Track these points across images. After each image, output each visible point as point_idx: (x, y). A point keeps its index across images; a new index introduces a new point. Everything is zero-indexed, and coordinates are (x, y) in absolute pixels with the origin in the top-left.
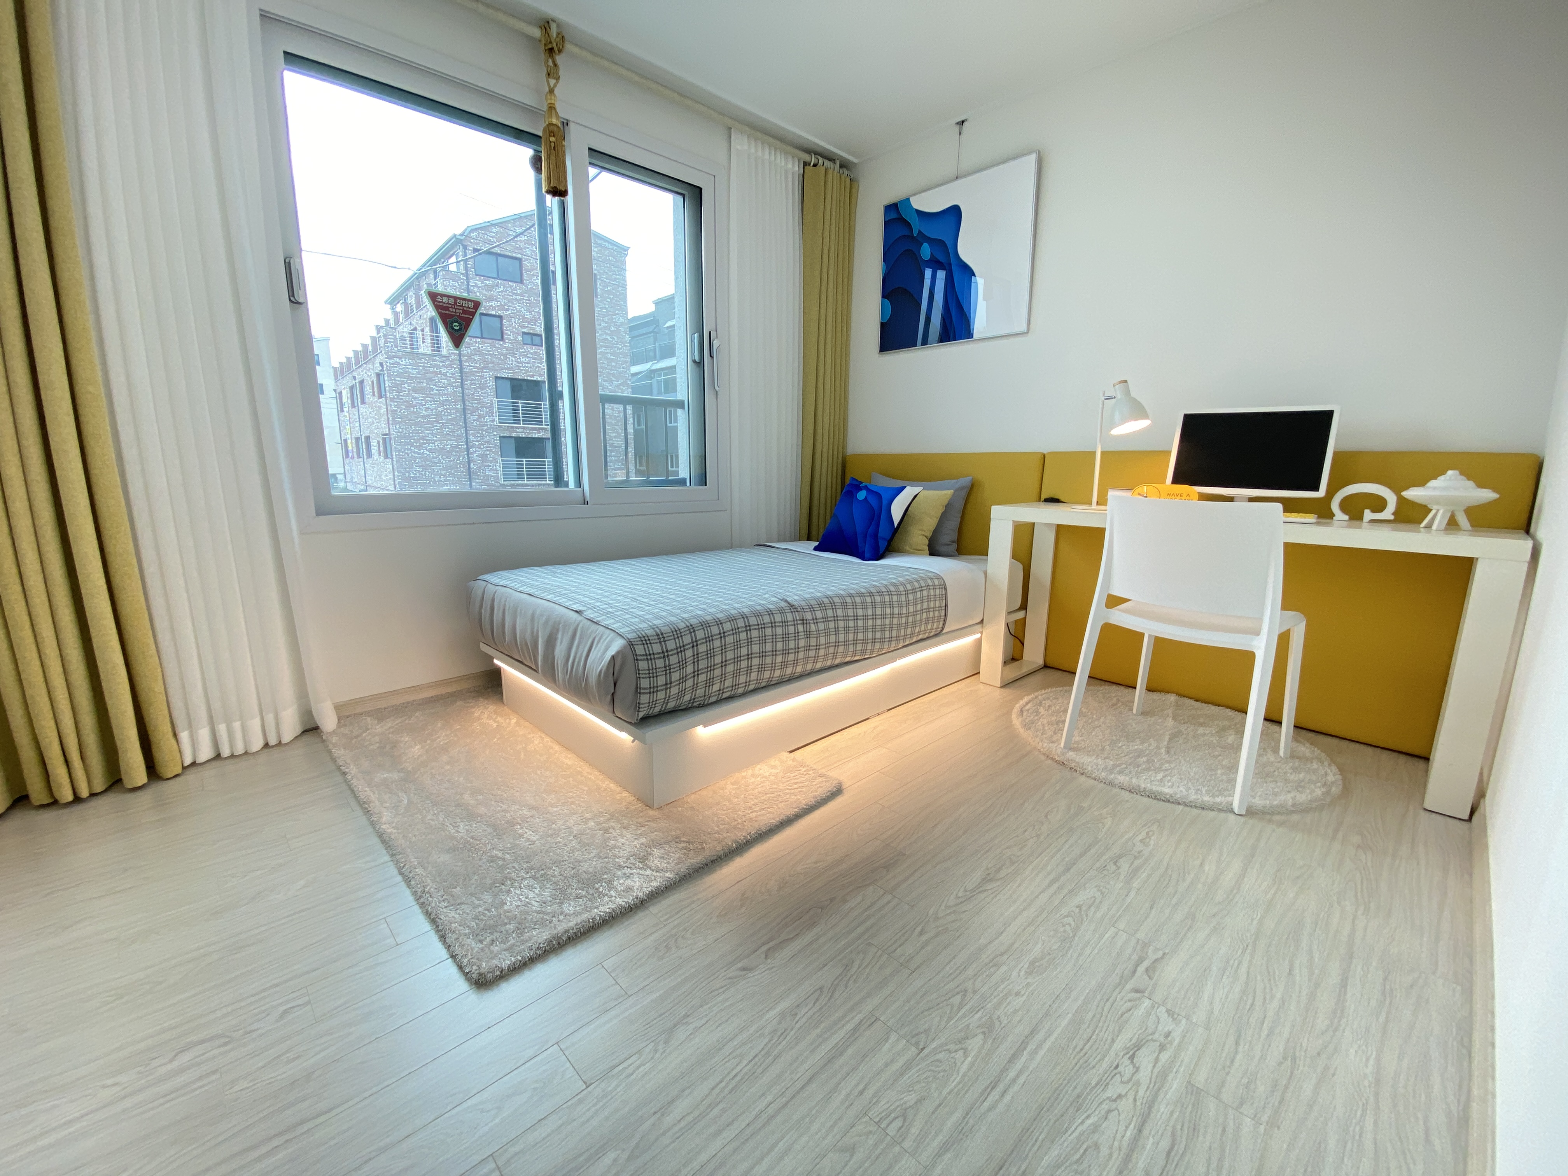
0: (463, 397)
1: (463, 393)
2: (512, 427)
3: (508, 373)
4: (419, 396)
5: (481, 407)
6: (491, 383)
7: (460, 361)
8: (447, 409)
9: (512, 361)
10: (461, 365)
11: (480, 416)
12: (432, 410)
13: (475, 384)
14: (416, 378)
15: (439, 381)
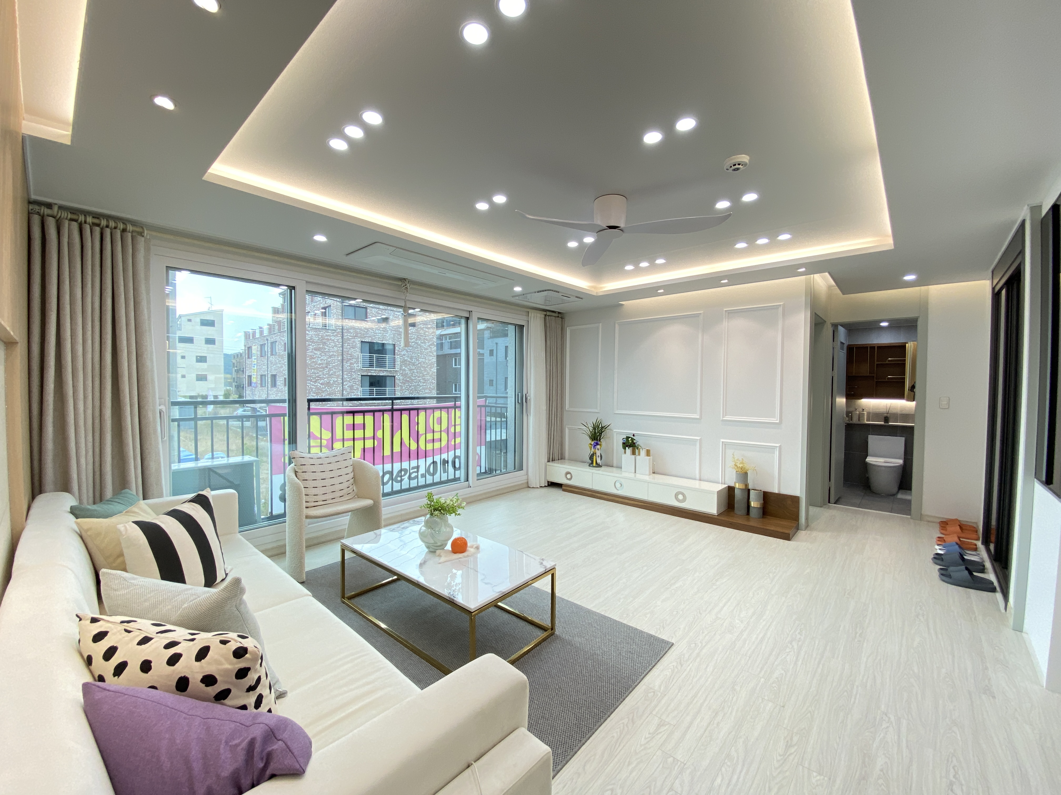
1: (342, 351)
2: (369, 370)
3: (368, 339)
4: (318, 353)
5: (352, 358)
6: (359, 345)
7: (342, 332)
8: (333, 360)
9: (371, 332)
10: (342, 335)
11: (351, 364)
13: (350, 345)
14: (317, 342)
15: (330, 344)
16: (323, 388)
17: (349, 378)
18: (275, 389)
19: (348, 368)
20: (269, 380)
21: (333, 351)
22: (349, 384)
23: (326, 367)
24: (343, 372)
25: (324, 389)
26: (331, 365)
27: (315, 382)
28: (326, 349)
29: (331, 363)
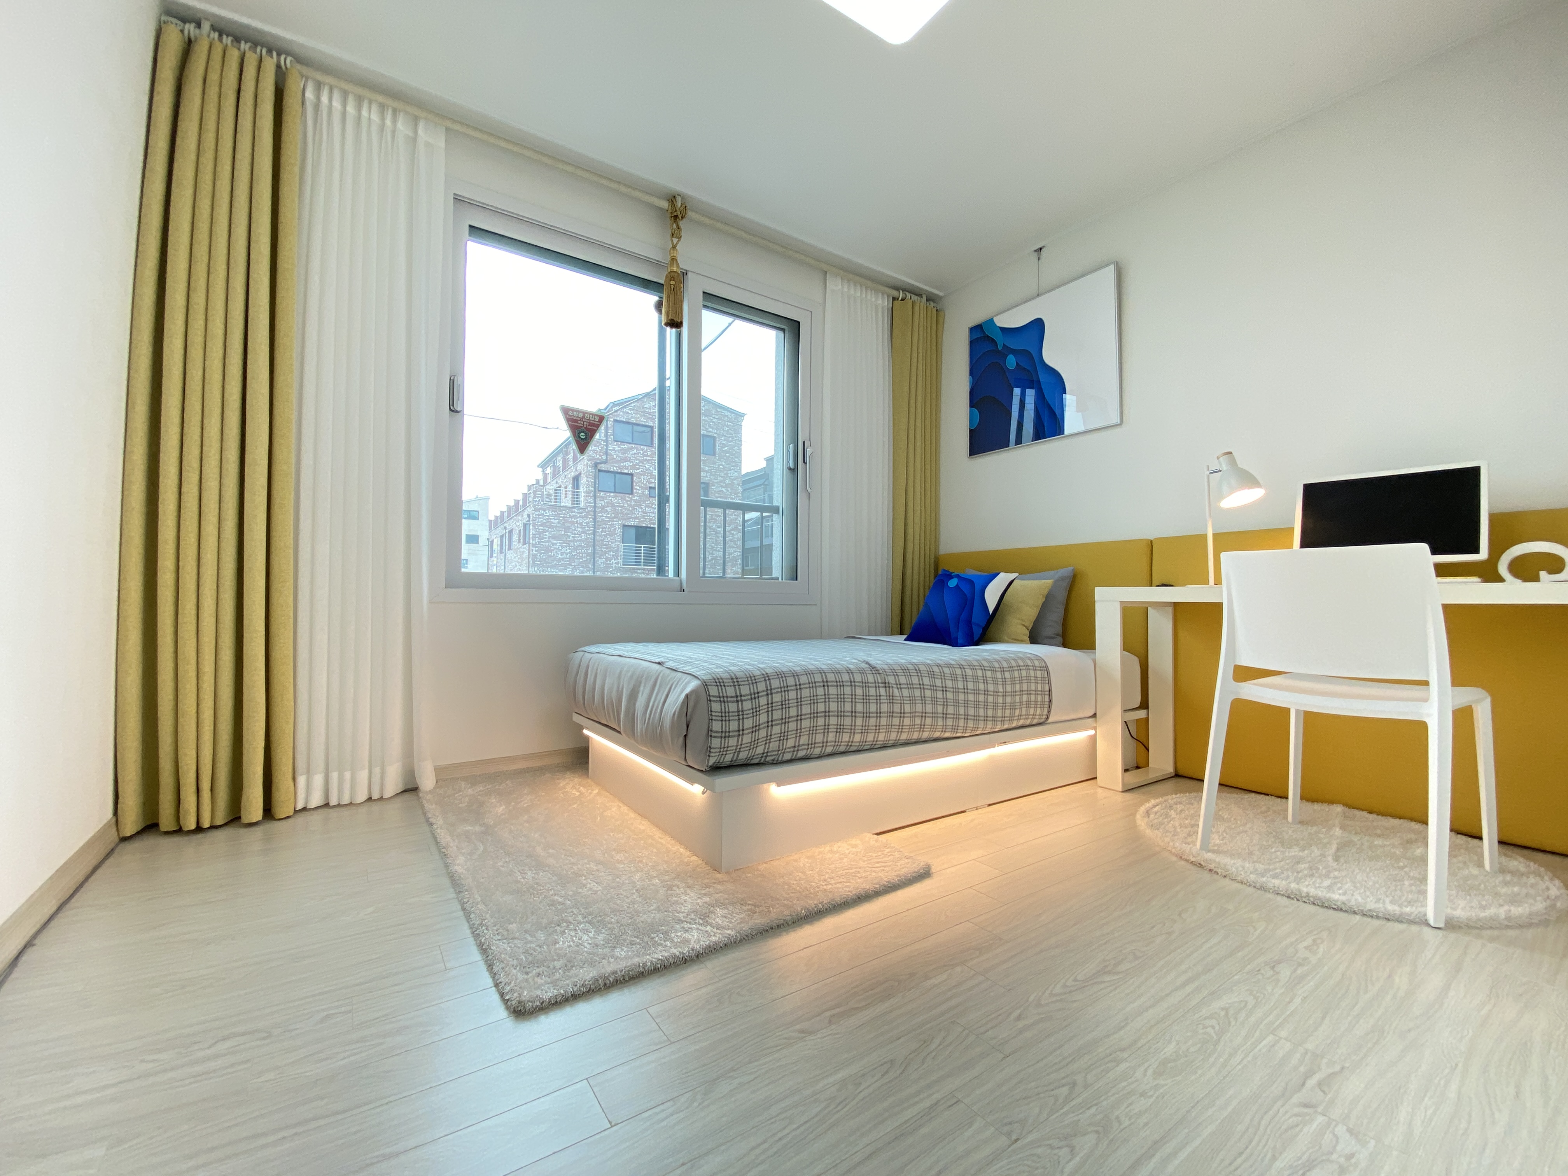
0: (594, 542)
1: (594, 539)
2: (634, 569)
3: (634, 521)
4: (558, 543)
5: (609, 551)
6: (619, 531)
7: (595, 512)
8: (579, 553)
9: (639, 511)
10: (595, 515)
11: (607, 559)
12: (567, 554)
13: (605, 532)
15: (575, 530)
21: (579, 540)
28: (569, 536)
29: (577, 559)
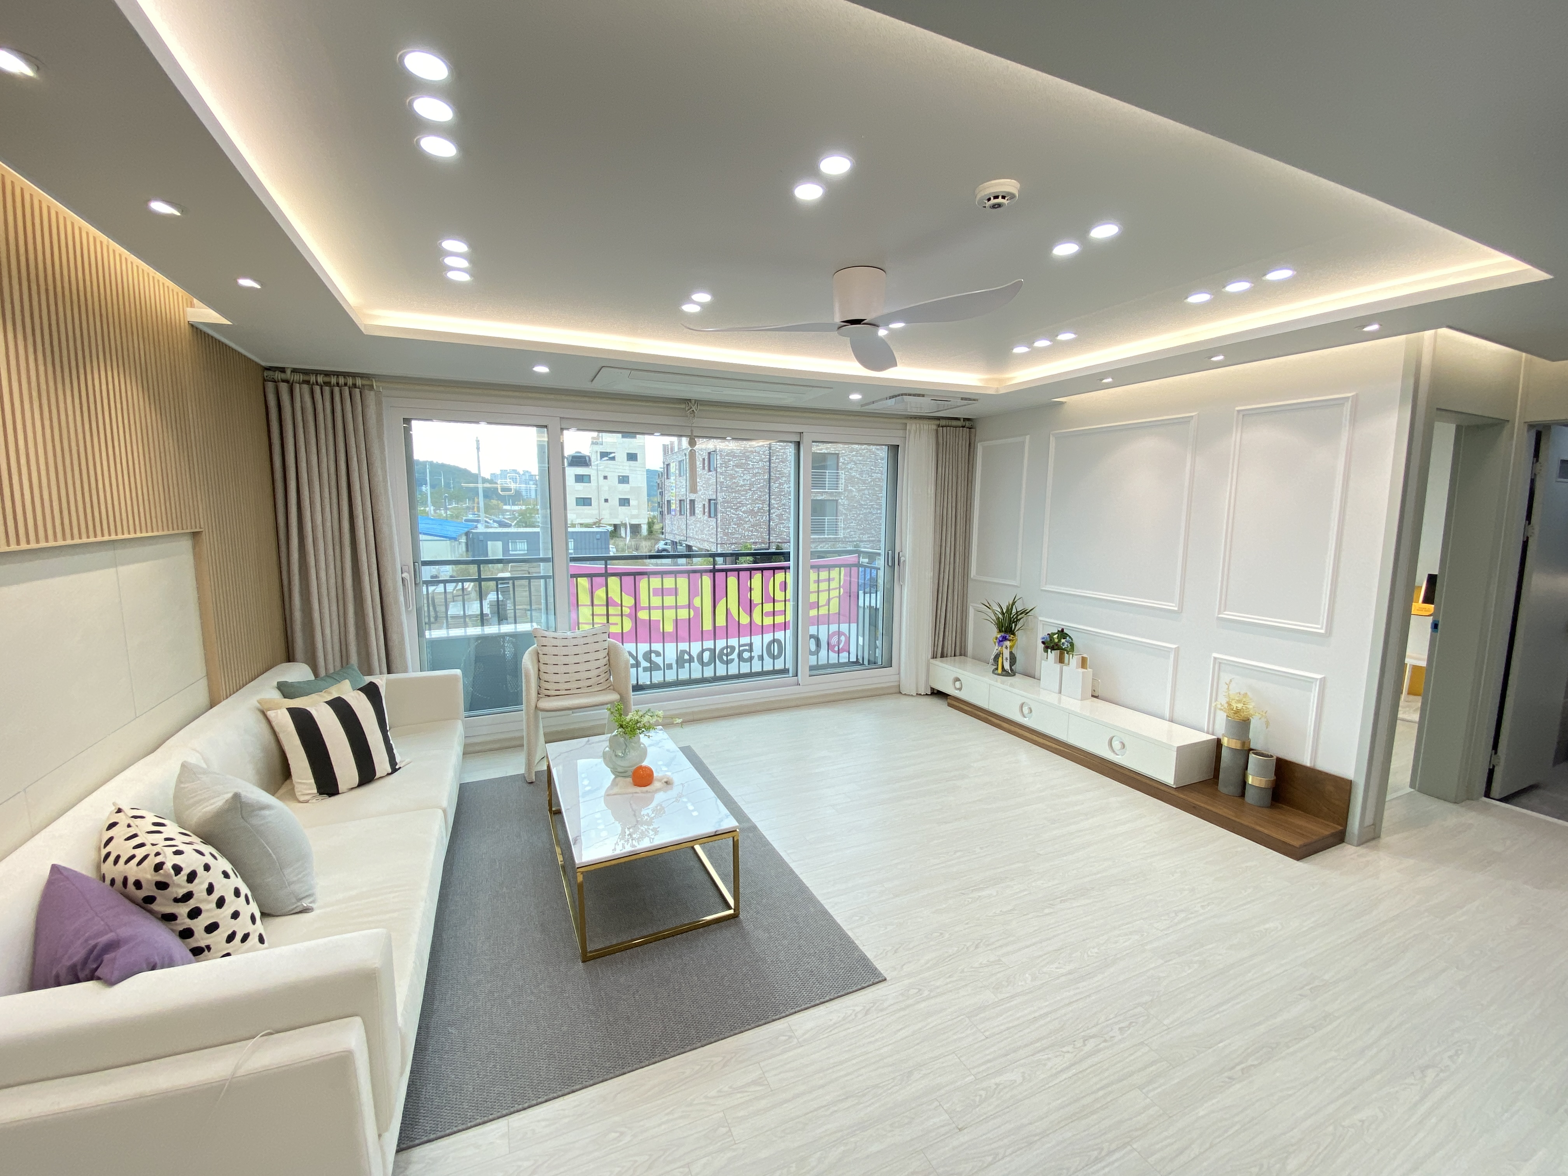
0: (770, 469)
1: (770, 466)
5: (782, 477)
8: (757, 480)
12: (747, 481)
13: (779, 459)
14: (739, 456)
15: (754, 458)
16: (745, 517)
17: (777, 504)
18: (693, 518)
19: (776, 490)
20: (688, 507)
21: (757, 468)
22: (778, 512)
23: (750, 489)
24: (770, 496)
25: (747, 519)
26: (755, 486)
27: (736, 509)
28: (749, 464)
29: (755, 484)
